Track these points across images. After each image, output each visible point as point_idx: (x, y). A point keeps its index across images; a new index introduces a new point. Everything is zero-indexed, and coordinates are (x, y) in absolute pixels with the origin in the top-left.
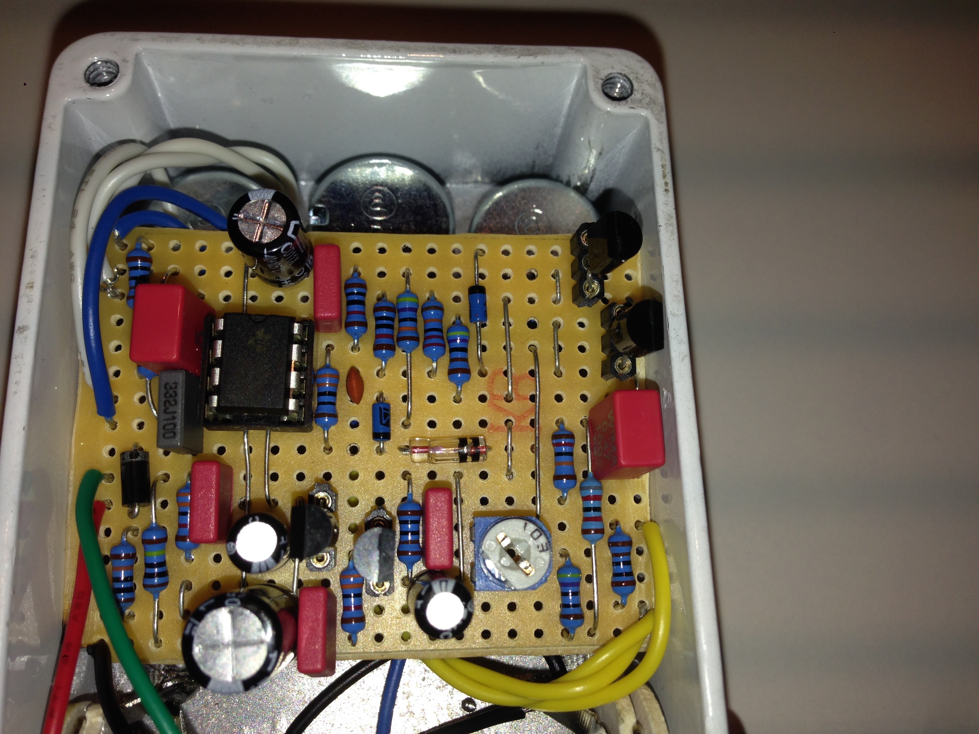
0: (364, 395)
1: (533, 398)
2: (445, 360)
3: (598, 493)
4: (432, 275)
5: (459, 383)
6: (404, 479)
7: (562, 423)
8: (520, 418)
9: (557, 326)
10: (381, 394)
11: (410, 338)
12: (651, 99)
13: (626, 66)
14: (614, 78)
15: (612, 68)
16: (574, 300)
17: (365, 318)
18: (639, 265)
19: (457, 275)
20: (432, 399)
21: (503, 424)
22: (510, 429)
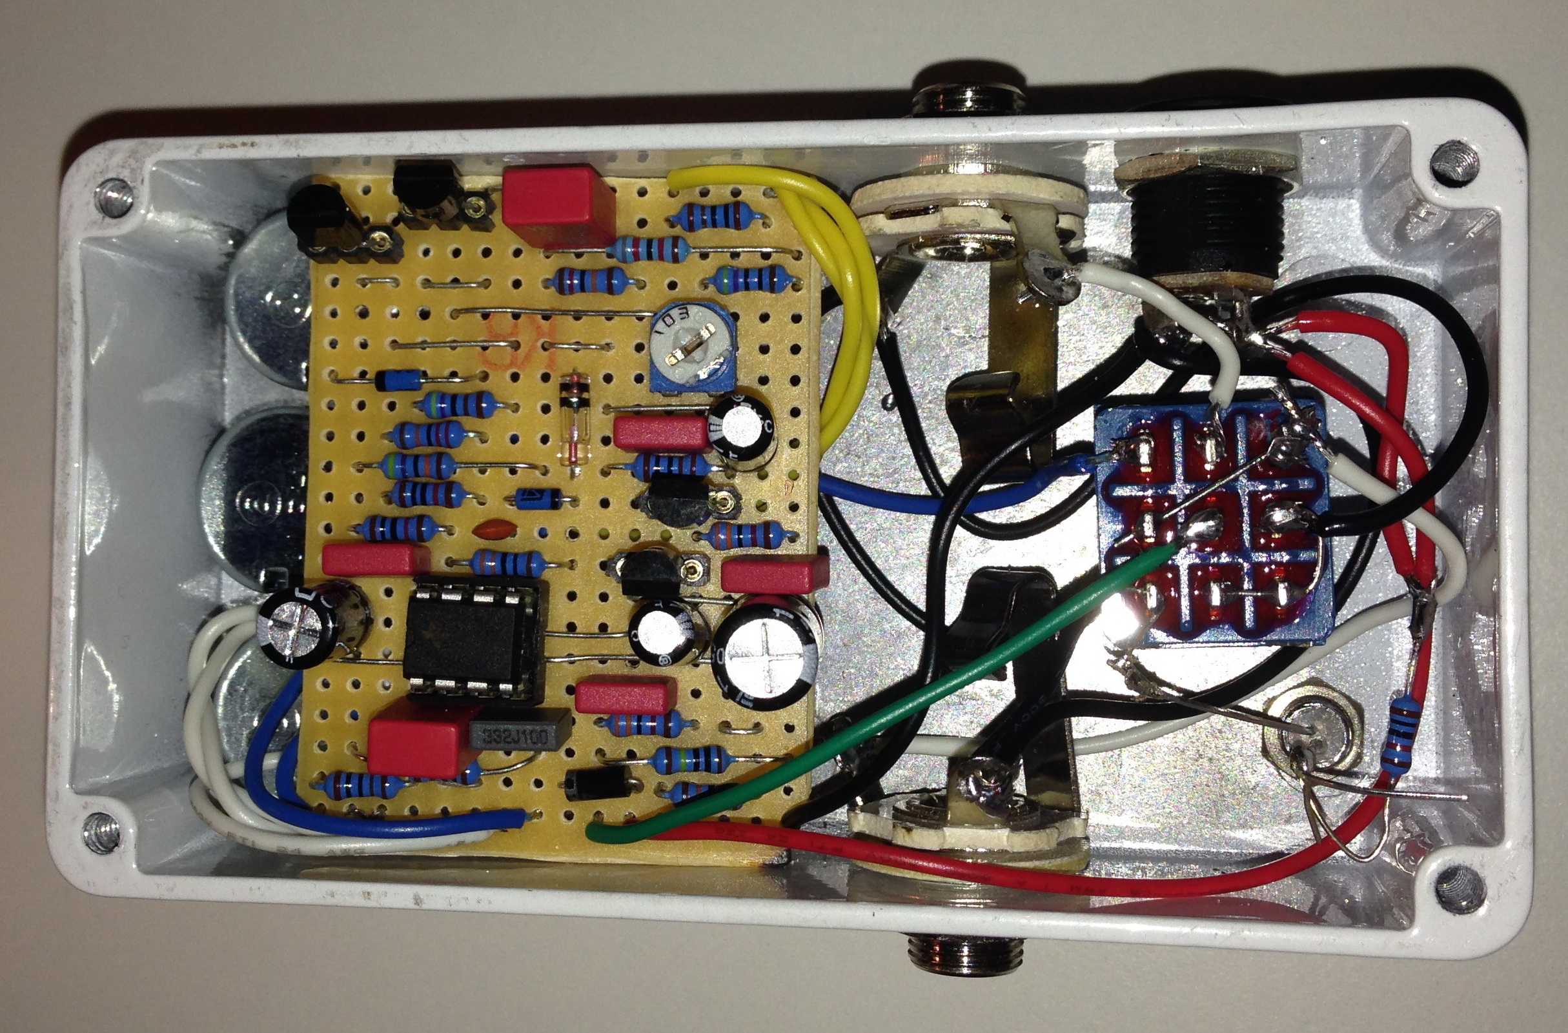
0: (507, 519)
1: (516, 316)
2: (468, 422)
3: (630, 242)
4: (361, 436)
5: (493, 406)
6: (609, 474)
7: (547, 280)
8: (539, 332)
9: (427, 283)
10: (507, 499)
11: (439, 464)
12: (130, 157)
13: (86, 186)
14: (100, 201)
15: (88, 203)
16: (395, 261)
17: (413, 518)
18: (351, 177)
19: (361, 406)
20: (514, 439)
21: (546, 353)
22: (552, 345)
